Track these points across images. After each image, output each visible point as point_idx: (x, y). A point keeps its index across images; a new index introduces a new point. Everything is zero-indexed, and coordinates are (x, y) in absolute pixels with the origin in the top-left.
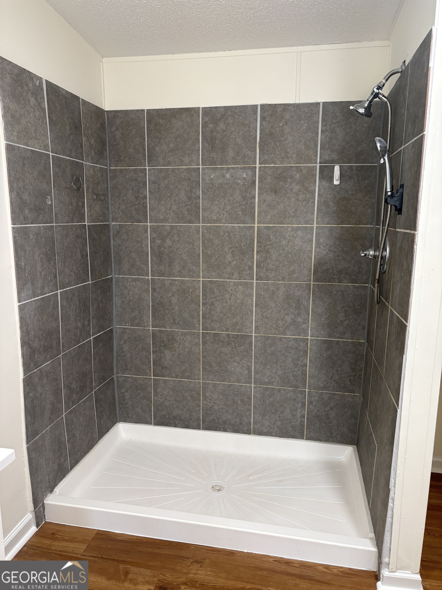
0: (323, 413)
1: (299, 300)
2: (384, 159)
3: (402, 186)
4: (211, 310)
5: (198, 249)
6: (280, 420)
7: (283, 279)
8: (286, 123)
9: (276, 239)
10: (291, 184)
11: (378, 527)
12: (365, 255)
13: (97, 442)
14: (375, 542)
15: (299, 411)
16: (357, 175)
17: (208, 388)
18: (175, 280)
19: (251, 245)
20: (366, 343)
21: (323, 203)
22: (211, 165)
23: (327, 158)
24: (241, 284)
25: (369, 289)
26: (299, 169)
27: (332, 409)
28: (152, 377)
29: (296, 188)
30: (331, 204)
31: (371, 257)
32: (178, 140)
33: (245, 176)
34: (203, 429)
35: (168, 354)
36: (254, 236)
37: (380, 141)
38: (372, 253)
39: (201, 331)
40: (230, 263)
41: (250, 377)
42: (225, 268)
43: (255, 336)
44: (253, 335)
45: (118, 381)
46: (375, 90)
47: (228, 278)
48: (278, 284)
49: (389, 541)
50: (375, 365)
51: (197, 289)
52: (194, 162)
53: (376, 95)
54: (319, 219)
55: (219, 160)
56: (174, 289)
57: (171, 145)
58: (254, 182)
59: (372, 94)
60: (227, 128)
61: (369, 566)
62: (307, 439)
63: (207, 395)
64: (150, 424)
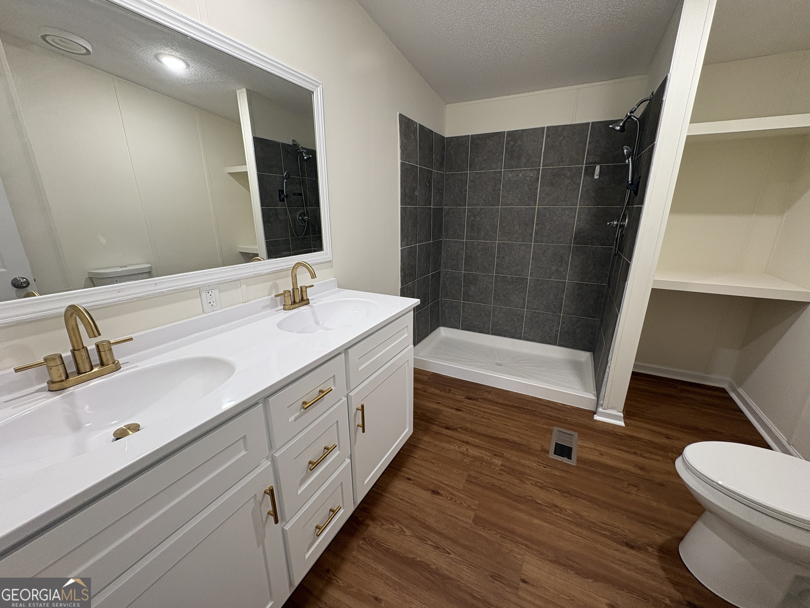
0: (572, 330)
1: (562, 256)
2: (629, 161)
3: (639, 177)
4: (502, 261)
5: (497, 222)
6: (541, 332)
7: (553, 242)
8: (564, 138)
9: (550, 216)
10: (563, 179)
11: (599, 387)
12: (611, 224)
13: (429, 334)
14: (596, 394)
15: (555, 327)
16: (612, 171)
17: (497, 310)
18: (480, 242)
19: (533, 220)
20: (607, 286)
21: (585, 192)
22: (510, 169)
23: (591, 160)
24: (523, 245)
25: (613, 249)
26: (570, 169)
27: (578, 328)
28: (462, 301)
29: (567, 182)
30: (591, 192)
31: (614, 226)
32: (490, 153)
33: (532, 175)
34: (491, 334)
35: (473, 288)
36: (535, 214)
37: (627, 149)
38: (615, 223)
39: (495, 274)
40: (517, 231)
41: (524, 305)
42: (513, 235)
43: (530, 279)
44: (529, 278)
45: (441, 302)
46: (629, 114)
47: (515, 241)
48: (549, 245)
49: (604, 391)
50: (610, 297)
51: (494, 248)
52: (498, 167)
53: (630, 117)
54: (581, 202)
55: (516, 165)
56: (480, 248)
57: (485, 157)
58: (538, 179)
59: (626, 116)
60: (522, 144)
61: (590, 407)
62: (559, 345)
63: (495, 314)
64: (459, 329)
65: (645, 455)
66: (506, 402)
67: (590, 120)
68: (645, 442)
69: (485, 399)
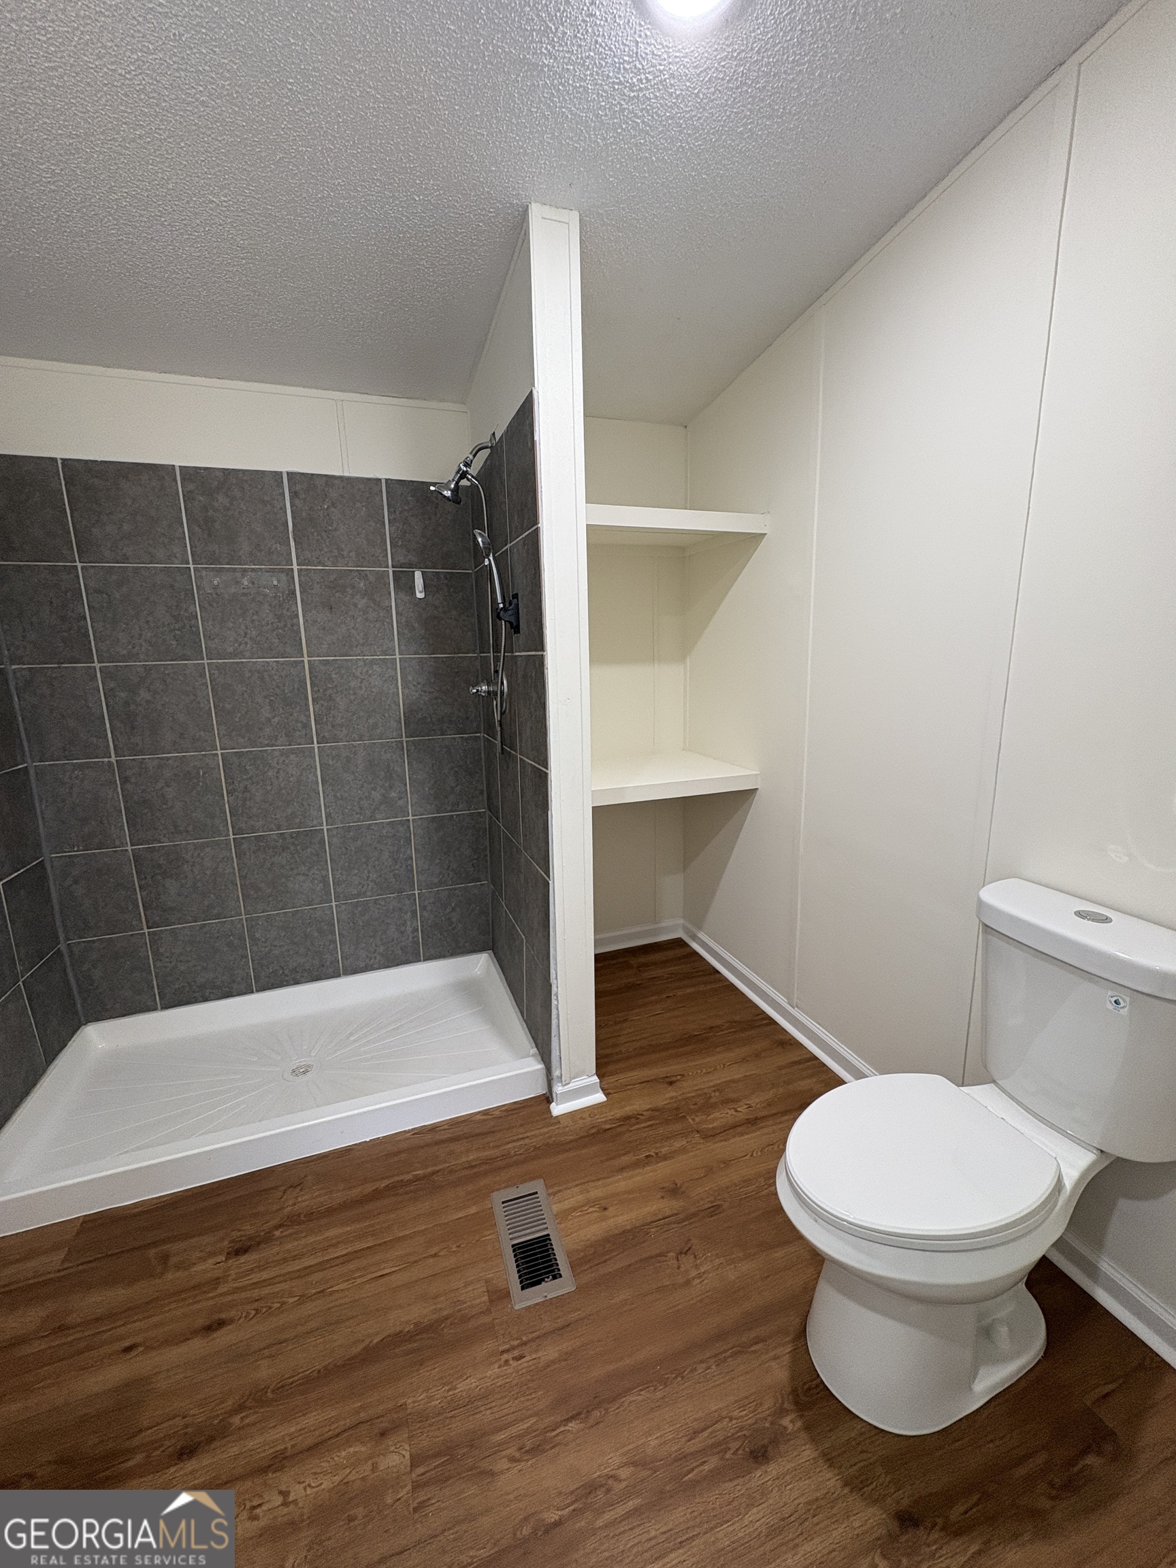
0: (443, 918)
1: (389, 766)
2: (489, 560)
3: (516, 596)
4: (244, 800)
5: (206, 703)
6: (383, 944)
7: (361, 738)
8: (333, 505)
9: (342, 677)
10: (353, 596)
11: (540, 1037)
12: (478, 690)
14: (539, 1058)
15: (409, 923)
16: (447, 585)
17: (259, 924)
18: (168, 759)
19: (302, 690)
20: (489, 812)
21: (404, 625)
22: (211, 564)
23: (402, 559)
24: (292, 751)
25: (482, 738)
26: (363, 576)
27: (453, 910)
28: (146, 931)
29: (362, 603)
30: (416, 625)
31: (484, 694)
32: (138, 518)
33: (275, 583)
34: (258, 991)
35: (172, 886)
36: (305, 675)
37: (480, 535)
38: (484, 689)
39: (231, 837)
40: (269, 720)
41: (328, 893)
42: (260, 729)
43: (328, 830)
44: (325, 828)
45: (70, 952)
46: (462, 467)
47: (268, 745)
48: (354, 746)
49: (557, 1048)
50: (507, 838)
51: (214, 768)
52: (176, 557)
53: (463, 475)
54: (402, 648)
55: (225, 555)
56: (168, 774)
57: (126, 527)
58: (294, 593)
59: (458, 472)
60: (232, 504)
61: (536, 1089)
62: (427, 959)
63: (257, 935)
64: (155, 1009)
65: (664, 1150)
66: (355, 1193)
67: (383, 474)
68: (649, 1119)
69: (293, 1220)
